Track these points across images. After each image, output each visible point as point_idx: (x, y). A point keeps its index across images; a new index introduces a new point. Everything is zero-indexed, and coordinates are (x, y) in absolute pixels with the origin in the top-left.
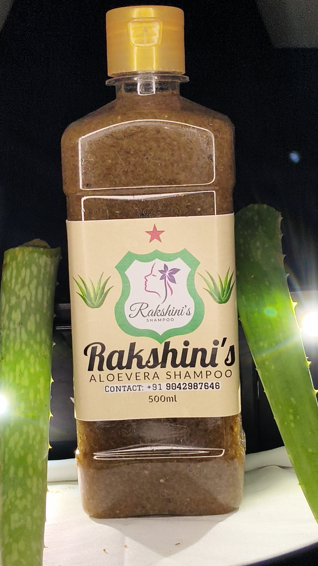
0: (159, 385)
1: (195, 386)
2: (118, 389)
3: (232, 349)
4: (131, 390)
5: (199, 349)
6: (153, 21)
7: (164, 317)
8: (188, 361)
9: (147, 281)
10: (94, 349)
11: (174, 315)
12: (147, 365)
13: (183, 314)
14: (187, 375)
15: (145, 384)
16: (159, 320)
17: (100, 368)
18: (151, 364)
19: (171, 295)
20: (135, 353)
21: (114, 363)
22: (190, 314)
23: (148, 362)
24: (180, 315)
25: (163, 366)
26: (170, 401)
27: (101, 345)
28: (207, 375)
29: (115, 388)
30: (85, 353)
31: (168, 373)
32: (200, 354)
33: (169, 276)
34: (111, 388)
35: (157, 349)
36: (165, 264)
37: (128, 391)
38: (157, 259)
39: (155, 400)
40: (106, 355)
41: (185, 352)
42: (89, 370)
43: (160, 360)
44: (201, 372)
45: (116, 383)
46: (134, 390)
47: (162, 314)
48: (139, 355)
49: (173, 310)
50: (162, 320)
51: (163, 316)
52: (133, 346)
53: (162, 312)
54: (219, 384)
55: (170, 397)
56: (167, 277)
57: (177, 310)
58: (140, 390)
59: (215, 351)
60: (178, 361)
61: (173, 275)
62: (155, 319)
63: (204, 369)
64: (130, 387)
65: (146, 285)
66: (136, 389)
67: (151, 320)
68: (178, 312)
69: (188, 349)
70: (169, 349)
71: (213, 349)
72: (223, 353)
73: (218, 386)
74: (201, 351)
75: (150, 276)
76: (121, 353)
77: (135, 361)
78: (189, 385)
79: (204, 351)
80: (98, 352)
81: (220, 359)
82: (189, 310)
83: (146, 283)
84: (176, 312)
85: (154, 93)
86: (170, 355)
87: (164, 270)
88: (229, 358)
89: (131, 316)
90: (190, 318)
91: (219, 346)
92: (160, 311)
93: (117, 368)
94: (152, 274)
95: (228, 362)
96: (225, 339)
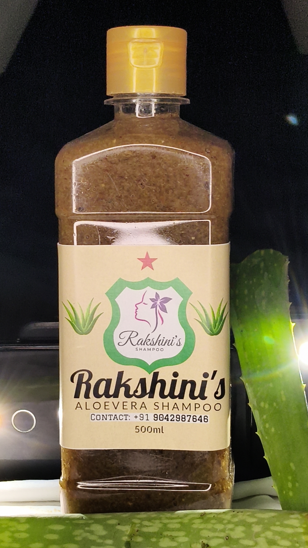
0: (146, 415)
1: (183, 418)
2: (104, 417)
3: (222, 382)
4: (117, 420)
5: (188, 381)
6: (154, 42)
7: (153, 347)
8: (177, 392)
9: (137, 309)
10: (81, 377)
11: (164, 345)
12: (134, 395)
13: (173, 345)
14: (176, 406)
15: (132, 413)
16: (148, 349)
17: (87, 396)
18: (139, 393)
19: (162, 324)
20: (123, 382)
21: (101, 391)
22: (180, 345)
23: (136, 391)
24: (170, 345)
25: (152, 395)
26: (157, 432)
27: (88, 372)
28: (195, 408)
29: (101, 416)
30: (72, 380)
31: (156, 404)
32: (189, 386)
33: (161, 305)
34: (97, 416)
35: (145, 379)
36: (156, 293)
37: (114, 420)
38: (148, 287)
39: (141, 431)
40: (93, 383)
41: (174, 383)
42: (75, 397)
43: (148, 390)
44: (190, 404)
45: (102, 412)
46: (120, 420)
47: (152, 344)
48: (127, 384)
49: (163, 340)
50: (152, 349)
51: (153, 345)
52: (120, 375)
53: (152, 341)
54: (207, 417)
55: (157, 428)
56: (158, 306)
57: (167, 340)
58: (126, 420)
59: (204, 384)
60: (167, 392)
61: (164, 304)
62: (145, 348)
63: (193, 402)
64: (117, 416)
65: (137, 313)
66: (123, 419)
67: (140, 349)
68: (168, 341)
69: (177, 380)
70: (158, 380)
71: (203, 381)
72: (212, 386)
73: (206, 419)
74: (190, 383)
75: (141, 304)
76: (109, 382)
77: (122, 390)
78: (177, 417)
79: (193, 384)
80: (85, 379)
81: (209, 392)
82: (179, 340)
83: (136, 311)
84: (166, 342)
85: (153, 116)
86: (159, 385)
87: (155, 298)
88: (218, 391)
89: (120, 344)
90: (181, 348)
91: (209, 379)
92: (149, 340)
93: (104, 396)
94: (143, 302)
95: (218, 395)
96: (215, 372)
